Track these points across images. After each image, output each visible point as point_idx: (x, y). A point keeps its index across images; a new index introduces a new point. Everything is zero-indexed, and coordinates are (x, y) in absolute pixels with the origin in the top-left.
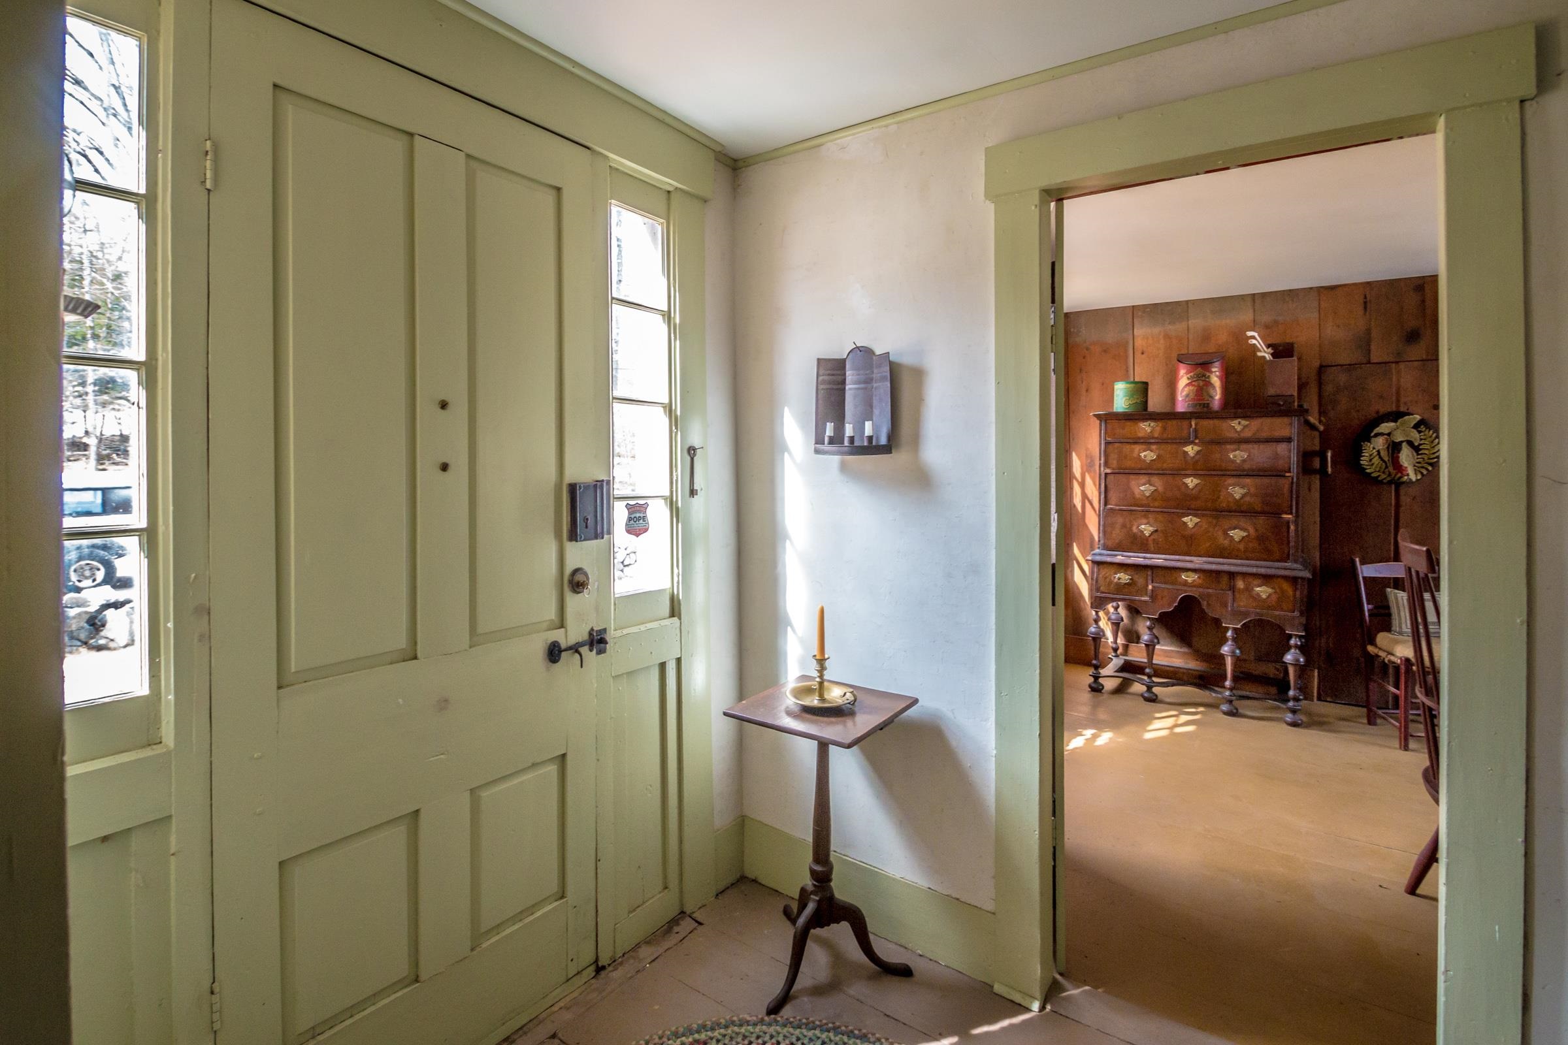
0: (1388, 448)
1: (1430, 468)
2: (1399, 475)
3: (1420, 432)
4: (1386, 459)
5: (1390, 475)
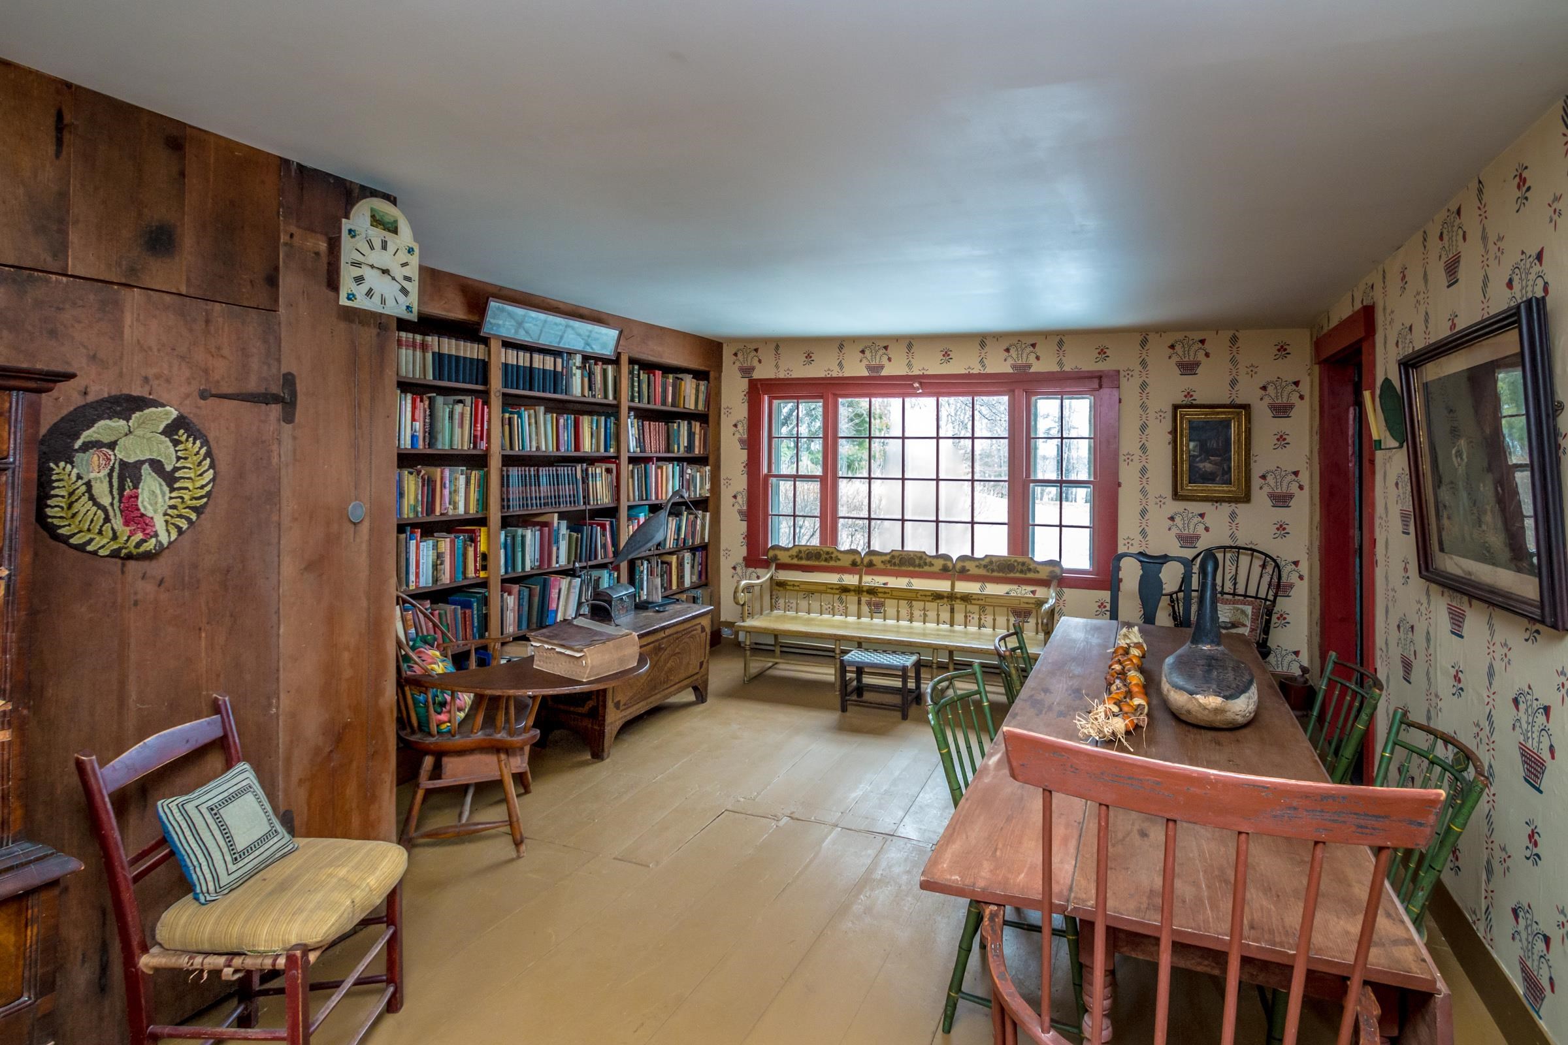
0: (110, 475)
1: (193, 516)
2: (139, 536)
3: (176, 443)
4: (106, 501)
5: (115, 537)
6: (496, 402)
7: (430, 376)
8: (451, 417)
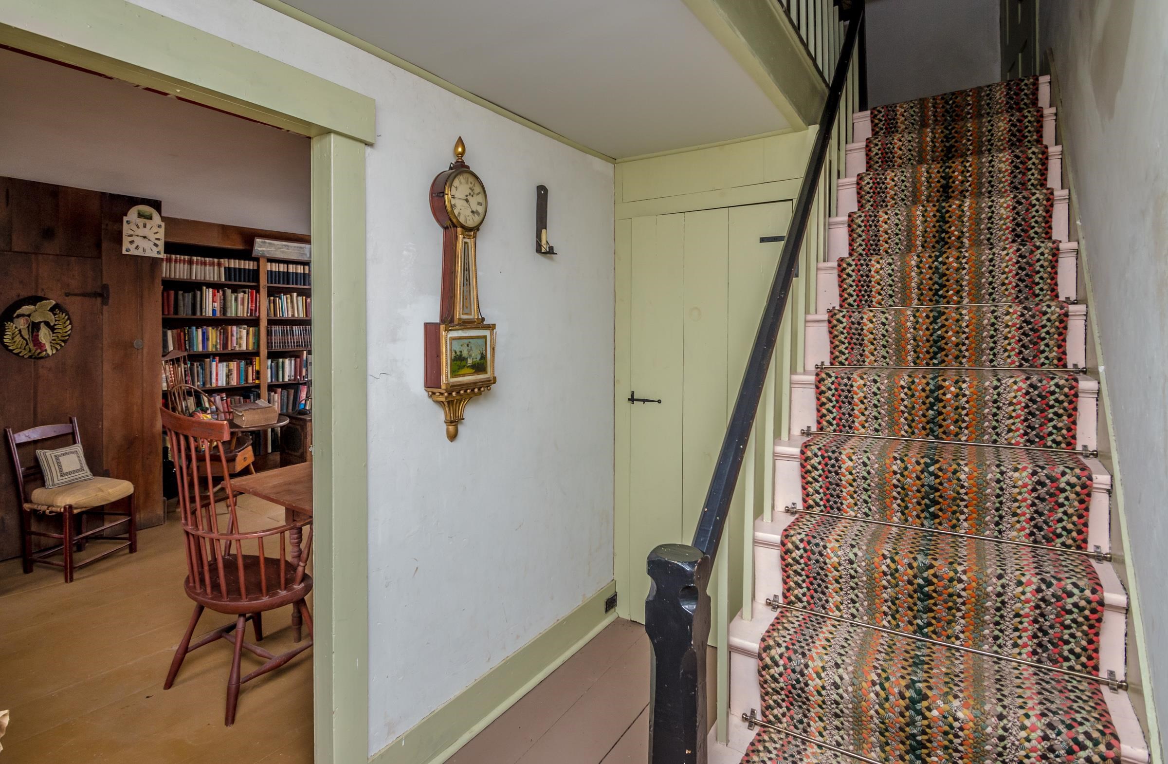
0: (28, 327)
1: (63, 344)
2: (39, 351)
3: (55, 314)
4: (27, 337)
5: (30, 351)
6: (263, 293)
7: (223, 279)
8: (236, 299)
